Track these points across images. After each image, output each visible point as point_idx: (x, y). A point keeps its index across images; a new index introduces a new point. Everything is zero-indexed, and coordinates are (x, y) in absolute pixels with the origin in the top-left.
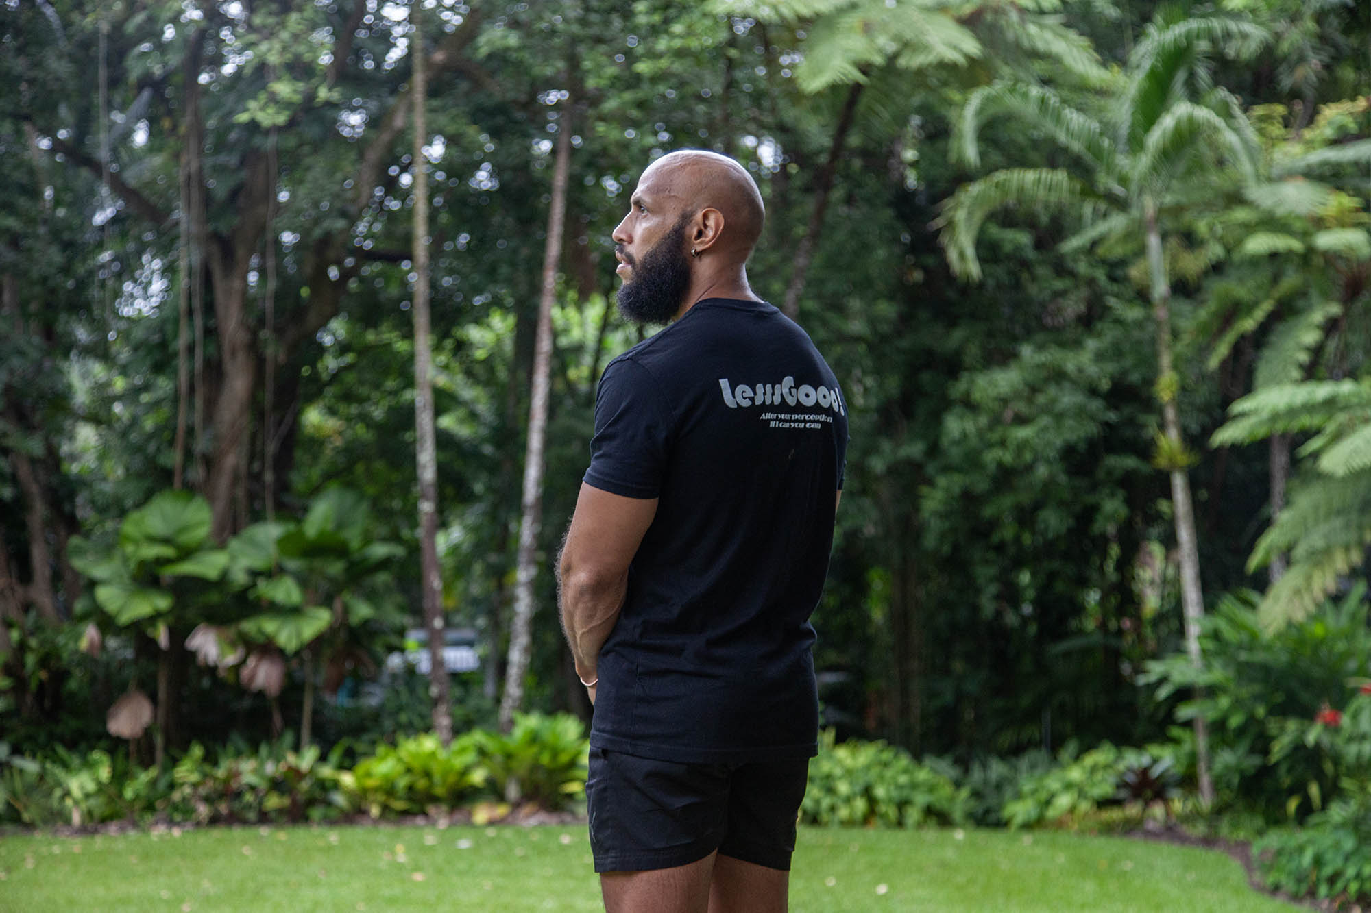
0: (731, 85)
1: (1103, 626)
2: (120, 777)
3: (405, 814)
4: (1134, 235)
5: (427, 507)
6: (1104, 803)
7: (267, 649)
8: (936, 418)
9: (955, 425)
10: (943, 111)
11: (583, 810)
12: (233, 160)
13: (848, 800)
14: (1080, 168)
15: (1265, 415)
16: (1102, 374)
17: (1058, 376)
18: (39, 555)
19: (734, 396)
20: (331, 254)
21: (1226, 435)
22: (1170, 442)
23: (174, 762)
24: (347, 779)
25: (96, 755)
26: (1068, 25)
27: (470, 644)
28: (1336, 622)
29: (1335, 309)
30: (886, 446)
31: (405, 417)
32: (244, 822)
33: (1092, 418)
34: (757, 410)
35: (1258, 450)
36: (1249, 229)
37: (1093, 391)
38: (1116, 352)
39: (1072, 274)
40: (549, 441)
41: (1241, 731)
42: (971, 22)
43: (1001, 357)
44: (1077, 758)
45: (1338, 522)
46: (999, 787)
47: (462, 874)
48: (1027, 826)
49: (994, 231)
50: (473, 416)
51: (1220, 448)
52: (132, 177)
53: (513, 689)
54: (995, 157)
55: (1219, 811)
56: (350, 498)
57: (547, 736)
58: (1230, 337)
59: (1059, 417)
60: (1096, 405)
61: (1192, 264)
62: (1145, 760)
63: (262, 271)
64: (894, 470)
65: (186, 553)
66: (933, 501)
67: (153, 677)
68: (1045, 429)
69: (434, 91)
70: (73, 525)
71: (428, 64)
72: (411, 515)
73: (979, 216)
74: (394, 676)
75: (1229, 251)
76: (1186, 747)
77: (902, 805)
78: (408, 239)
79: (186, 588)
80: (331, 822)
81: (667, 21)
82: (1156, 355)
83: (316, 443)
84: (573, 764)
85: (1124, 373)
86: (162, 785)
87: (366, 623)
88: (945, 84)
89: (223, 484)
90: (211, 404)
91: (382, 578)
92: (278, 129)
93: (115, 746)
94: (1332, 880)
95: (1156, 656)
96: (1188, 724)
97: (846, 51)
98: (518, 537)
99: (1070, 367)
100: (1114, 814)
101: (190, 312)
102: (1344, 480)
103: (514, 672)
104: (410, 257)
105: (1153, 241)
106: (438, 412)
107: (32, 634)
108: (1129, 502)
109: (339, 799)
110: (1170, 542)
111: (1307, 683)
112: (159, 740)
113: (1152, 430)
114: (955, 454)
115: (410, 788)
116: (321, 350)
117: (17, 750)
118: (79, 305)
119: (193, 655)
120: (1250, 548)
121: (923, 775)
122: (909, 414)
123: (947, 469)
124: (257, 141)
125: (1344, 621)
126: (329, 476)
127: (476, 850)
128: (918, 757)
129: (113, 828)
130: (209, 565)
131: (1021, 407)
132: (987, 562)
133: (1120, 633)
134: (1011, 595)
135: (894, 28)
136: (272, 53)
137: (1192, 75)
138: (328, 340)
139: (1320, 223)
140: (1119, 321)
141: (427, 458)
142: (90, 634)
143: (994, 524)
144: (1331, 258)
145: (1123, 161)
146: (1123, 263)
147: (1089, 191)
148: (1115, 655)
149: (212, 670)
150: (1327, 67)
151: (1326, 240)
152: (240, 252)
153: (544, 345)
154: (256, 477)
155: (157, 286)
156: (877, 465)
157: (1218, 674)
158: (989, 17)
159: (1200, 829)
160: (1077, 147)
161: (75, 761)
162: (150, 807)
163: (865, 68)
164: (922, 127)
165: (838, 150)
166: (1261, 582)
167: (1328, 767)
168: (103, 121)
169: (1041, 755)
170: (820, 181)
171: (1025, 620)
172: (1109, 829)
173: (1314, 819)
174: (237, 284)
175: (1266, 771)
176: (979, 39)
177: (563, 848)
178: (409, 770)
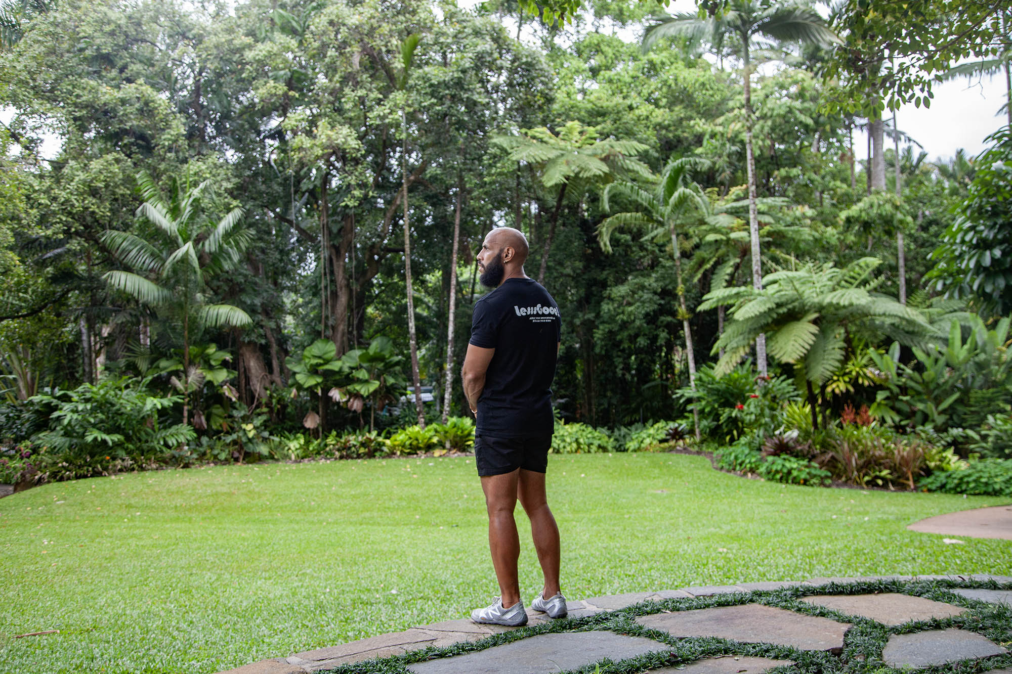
0: (519, 184)
1: (661, 377)
2: (307, 443)
3: (409, 454)
4: (667, 234)
5: (413, 342)
6: (662, 441)
7: (357, 395)
8: (599, 303)
9: (606, 307)
10: (597, 191)
11: (473, 451)
12: (339, 218)
13: (570, 444)
14: (647, 211)
15: (715, 300)
16: (657, 286)
17: (642, 287)
18: (275, 363)
19: (520, 312)
20: (375, 251)
21: (702, 308)
22: (682, 310)
23: (327, 437)
24: (388, 442)
25: (299, 435)
26: (640, 160)
27: (430, 392)
28: (742, 372)
29: (738, 260)
30: (580, 315)
31: (404, 309)
32: (352, 458)
33: (655, 303)
34: (528, 316)
35: (714, 311)
36: (708, 232)
37: (655, 293)
38: (663, 278)
39: (646, 250)
40: (456, 318)
41: (710, 413)
42: (605, 160)
43: (620, 281)
44: (652, 426)
45: (741, 337)
46: (624, 437)
47: (431, 474)
48: (635, 451)
49: (617, 235)
50: (429, 308)
51: (700, 312)
52: (303, 226)
53: (447, 408)
54: (616, 208)
55: (702, 442)
56: (385, 340)
57: (459, 424)
58: (702, 271)
59: (643, 302)
60: (656, 298)
61: (688, 245)
62: (676, 425)
63: (350, 258)
64: (583, 323)
65: (327, 362)
66: (598, 334)
67: (317, 406)
68: (638, 308)
69: (410, 190)
70: (287, 353)
71: (408, 181)
72: (407, 346)
73: (610, 230)
74: (403, 404)
75: (701, 240)
76: (691, 420)
77: (589, 445)
78: (403, 243)
79: (327, 374)
80: (384, 458)
81: (495, 163)
82: (677, 278)
83: (371, 320)
84: (469, 434)
85: (666, 286)
86: (322, 445)
87: (392, 385)
88: (597, 182)
89: (339, 335)
90: (334, 307)
91: (398, 368)
92: (355, 207)
93: (306, 431)
94: (741, 464)
95: (679, 388)
96: (691, 411)
97: (561, 171)
98: (446, 352)
99: (646, 284)
100: (666, 445)
101: (325, 274)
102: (743, 321)
103: (446, 401)
104: (404, 251)
105: (674, 237)
106: (415, 307)
107: (274, 392)
108: (669, 333)
109: (385, 449)
110: (684, 346)
111: (732, 395)
112: (320, 429)
113: (677, 307)
114: (606, 317)
115: (411, 444)
116: (373, 285)
117: (271, 434)
118: (286, 273)
119: (331, 398)
120: (711, 348)
121: (596, 434)
122: (588, 302)
123: (603, 322)
124: (347, 211)
125: (745, 372)
126: (376, 332)
127: (435, 466)
128: (595, 428)
129: (306, 460)
130: (335, 366)
131: (629, 299)
132: (619, 356)
133: (667, 379)
134: (627, 368)
135: (578, 163)
136: (352, 180)
137: (685, 177)
138: (375, 281)
139: (732, 230)
140: (664, 267)
141: (412, 324)
142: (294, 391)
143: (621, 342)
144: (736, 241)
145: (662, 208)
146: (664, 245)
147: (651, 219)
148: (665, 388)
149: (338, 403)
150: (733, 173)
151: (733, 235)
152: (342, 252)
153: (454, 282)
154: (350, 333)
155: (314, 264)
156: (577, 322)
157: (701, 393)
158: (611, 158)
159: (696, 449)
160: (645, 204)
161: (292, 437)
162: (318, 453)
163: (567, 178)
164: (589, 197)
165: (559, 206)
166: (715, 359)
167: (740, 424)
168: (293, 204)
169: (640, 425)
170: (553, 218)
171: (633, 376)
172: (664, 450)
173: (735, 443)
174: (342, 263)
175: (719, 427)
176: (608, 166)
177: (466, 465)
178: (410, 438)
